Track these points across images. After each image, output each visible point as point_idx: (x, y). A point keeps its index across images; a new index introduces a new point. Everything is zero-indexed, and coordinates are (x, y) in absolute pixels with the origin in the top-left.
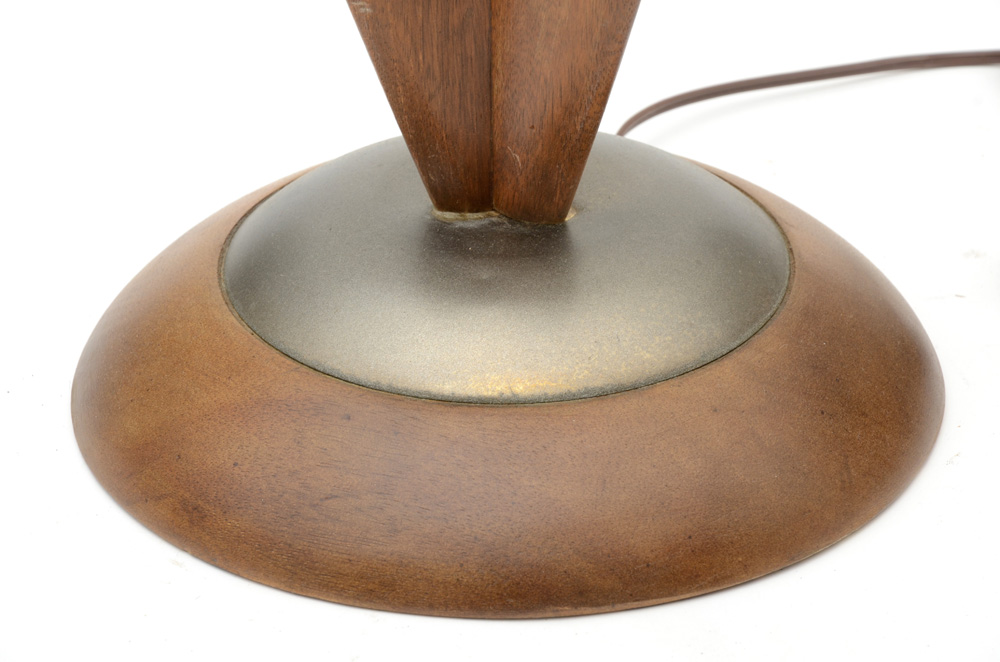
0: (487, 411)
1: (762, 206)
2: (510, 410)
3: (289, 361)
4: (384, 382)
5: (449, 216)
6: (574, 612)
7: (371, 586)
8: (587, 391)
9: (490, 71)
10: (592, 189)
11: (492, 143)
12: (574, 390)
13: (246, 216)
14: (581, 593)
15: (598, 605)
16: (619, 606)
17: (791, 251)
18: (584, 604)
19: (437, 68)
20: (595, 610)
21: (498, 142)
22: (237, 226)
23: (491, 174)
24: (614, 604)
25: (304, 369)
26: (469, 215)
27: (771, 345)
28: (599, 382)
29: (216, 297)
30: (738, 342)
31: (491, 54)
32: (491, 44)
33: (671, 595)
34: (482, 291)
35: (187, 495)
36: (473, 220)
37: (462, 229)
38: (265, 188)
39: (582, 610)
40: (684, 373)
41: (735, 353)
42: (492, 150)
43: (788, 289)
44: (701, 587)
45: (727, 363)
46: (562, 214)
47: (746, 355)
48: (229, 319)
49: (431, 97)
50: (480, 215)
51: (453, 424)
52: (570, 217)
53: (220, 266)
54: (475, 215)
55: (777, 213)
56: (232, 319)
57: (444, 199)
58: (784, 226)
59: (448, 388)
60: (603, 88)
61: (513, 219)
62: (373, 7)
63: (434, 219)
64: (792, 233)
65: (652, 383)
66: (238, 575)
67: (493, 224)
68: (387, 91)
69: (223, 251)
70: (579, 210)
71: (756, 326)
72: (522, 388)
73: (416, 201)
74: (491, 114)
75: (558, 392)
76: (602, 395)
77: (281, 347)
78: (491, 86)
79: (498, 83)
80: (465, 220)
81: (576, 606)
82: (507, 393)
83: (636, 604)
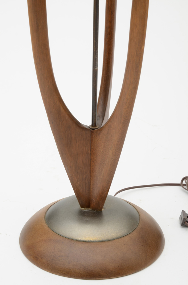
0: (86, 243)
1: (136, 209)
2: (90, 243)
3: (54, 233)
4: (69, 237)
5: (83, 209)
6: (98, 279)
7: (65, 273)
8: (103, 240)
9: (90, 185)
10: (107, 205)
11: (90, 197)
12: (101, 240)
13: (50, 207)
14: (100, 276)
15: (103, 278)
16: (106, 278)
17: (140, 217)
18: (100, 278)
19: (81, 185)
20: (102, 279)
21: (91, 197)
22: (49, 209)
23: (90, 202)
24: (105, 278)
25: (56, 234)
26: (86, 209)
27: (135, 234)
28: (105, 239)
29: (44, 221)
30: (129, 233)
31: (90, 183)
32: (90, 181)
33: (115, 277)
34: (87, 222)
35: (36, 255)
36: (87, 210)
37: (84, 211)
38: (54, 202)
39: (100, 279)
40: (120, 238)
41: (128, 235)
42: (90, 198)
43: (139, 224)
44: (120, 276)
45: (127, 236)
46: (101, 209)
47: (131, 235)
48: (45, 225)
49: (80, 189)
50: (88, 209)
51: (80, 245)
52: (103, 210)
53: (45, 215)
54: (87, 209)
55: (138, 210)
56: (46, 225)
57: (82, 206)
58: (139, 213)
59: (80, 239)
60: (108, 189)
61: (93, 210)
62: (71, 174)
63: (80, 209)
64: (140, 214)
65: (114, 239)
66: (43, 269)
67: (90, 211)
68: (73, 188)
69: (46, 213)
70: (104, 209)
71: (133, 230)
72: (92, 239)
73: (77, 206)
74: (90, 192)
75: (98, 240)
76: (105, 241)
77: (53, 230)
78: (90, 188)
79: (91, 187)
80: (85, 210)
81: (99, 278)
82: (90, 240)
83: (109, 278)
